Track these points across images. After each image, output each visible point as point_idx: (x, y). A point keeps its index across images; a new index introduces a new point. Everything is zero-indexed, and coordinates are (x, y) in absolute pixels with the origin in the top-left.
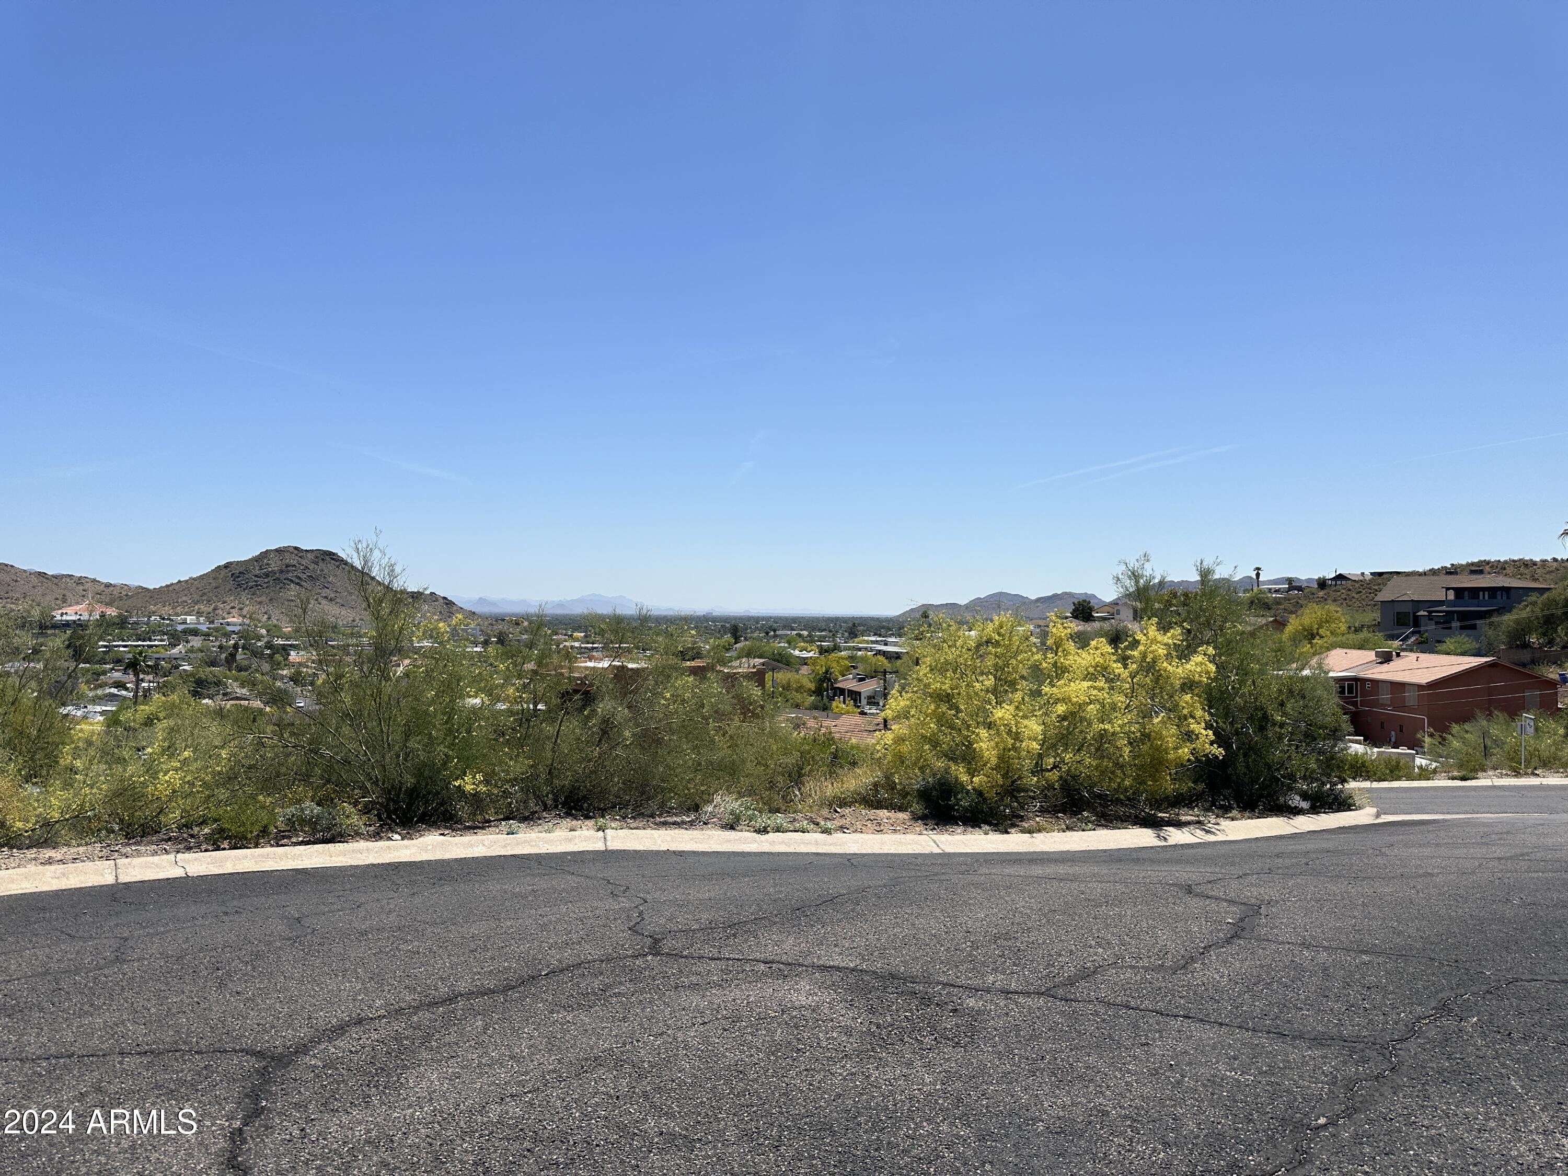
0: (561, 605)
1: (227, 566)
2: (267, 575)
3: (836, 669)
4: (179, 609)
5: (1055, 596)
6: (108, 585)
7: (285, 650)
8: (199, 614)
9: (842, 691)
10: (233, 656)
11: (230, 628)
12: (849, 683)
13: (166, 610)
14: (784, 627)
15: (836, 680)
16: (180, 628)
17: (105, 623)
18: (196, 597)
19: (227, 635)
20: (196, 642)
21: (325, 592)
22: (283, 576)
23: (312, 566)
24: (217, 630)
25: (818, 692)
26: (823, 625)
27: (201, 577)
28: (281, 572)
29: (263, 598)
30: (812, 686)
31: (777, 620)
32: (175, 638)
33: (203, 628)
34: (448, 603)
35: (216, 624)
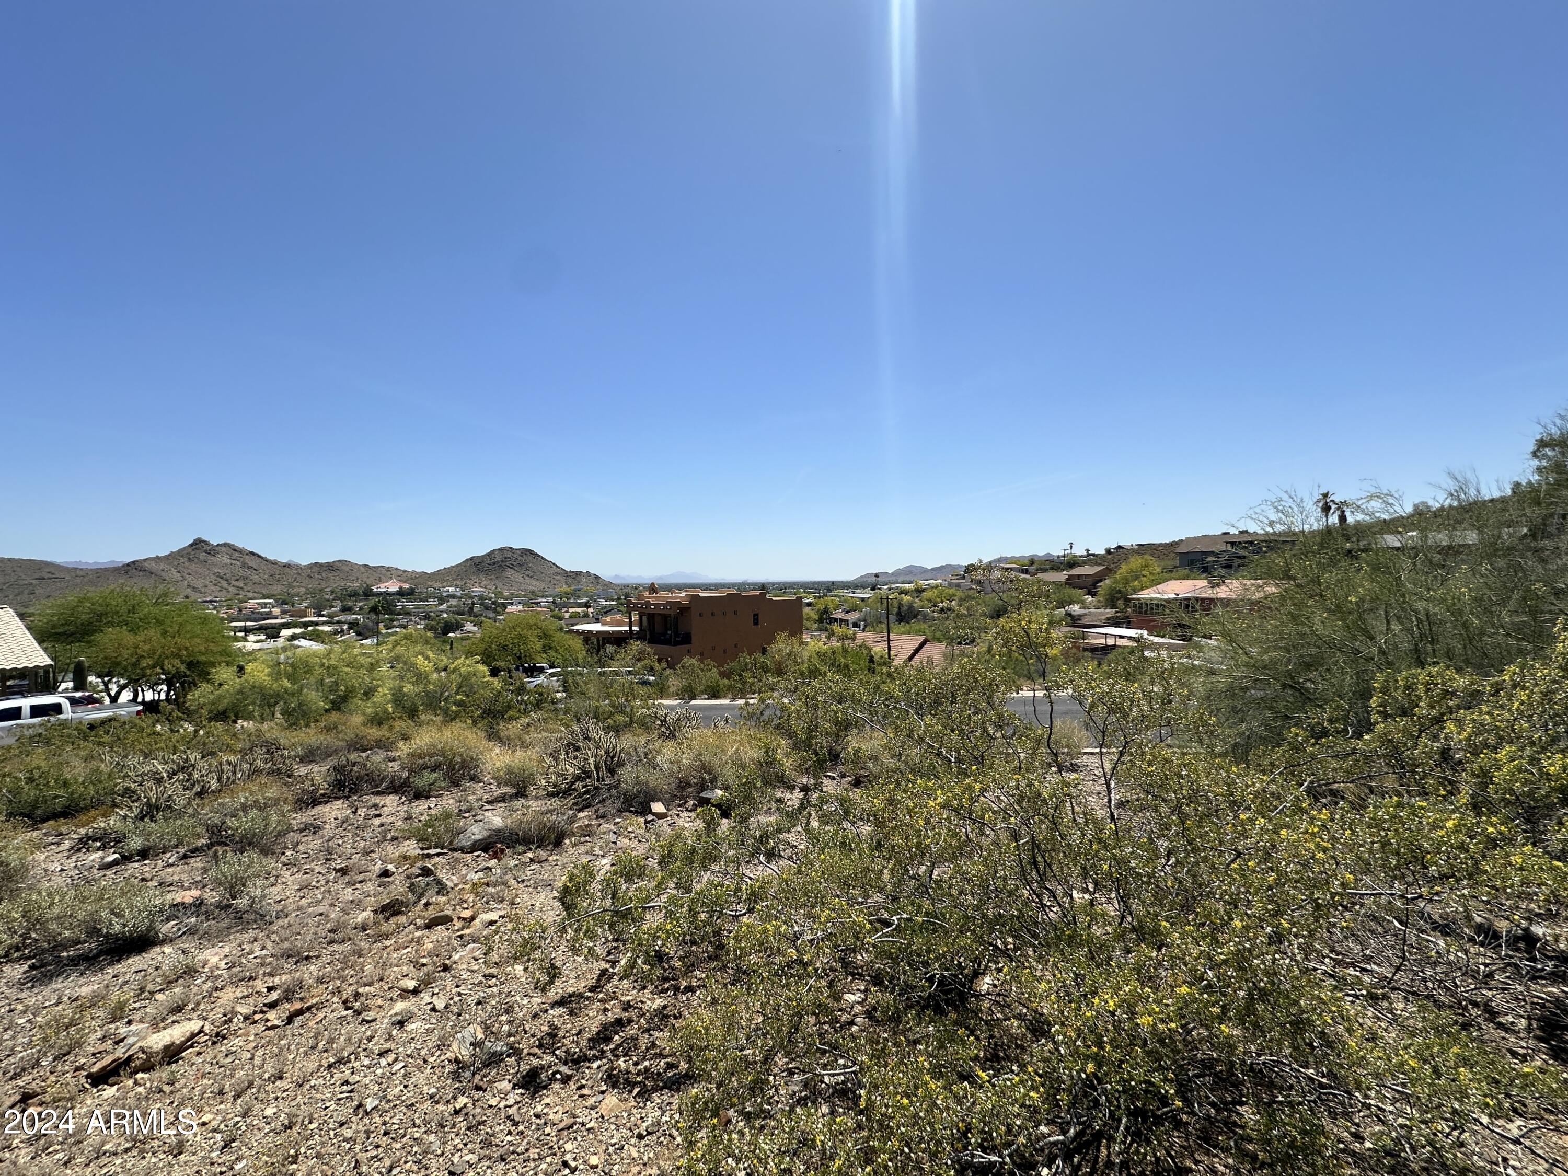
0: (661, 578)
1: (471, 559)
2: (494, 564)
3: (831, 606)
4: (445, 584)
5: (942, 567)
6: (405, 571)
7: (504, 606)
8: (457, 586)
9: (836, 620)
10: (471, 609)
11: (473, 594)
12: (839, 615)
13: (437, 585)
14: (789, 588)
15: (832, 614)
16: (445, 594)
17: (401, 593)
18: (454, 577)
19: (472, 598)
20: (453, 602)
21: (527, 573)
22: (503, 564)
23: (520, 558)
24: (466, 595)
25: (820, 621)
26: (811, 586)
27: (457, 566)
28: (502, 561)
29: (493, 577)
30: (816, 617)
31: (784, 583)
32: (442, 600)
33: (458, 594)
34: (597, 577)
35: (466, 591)
